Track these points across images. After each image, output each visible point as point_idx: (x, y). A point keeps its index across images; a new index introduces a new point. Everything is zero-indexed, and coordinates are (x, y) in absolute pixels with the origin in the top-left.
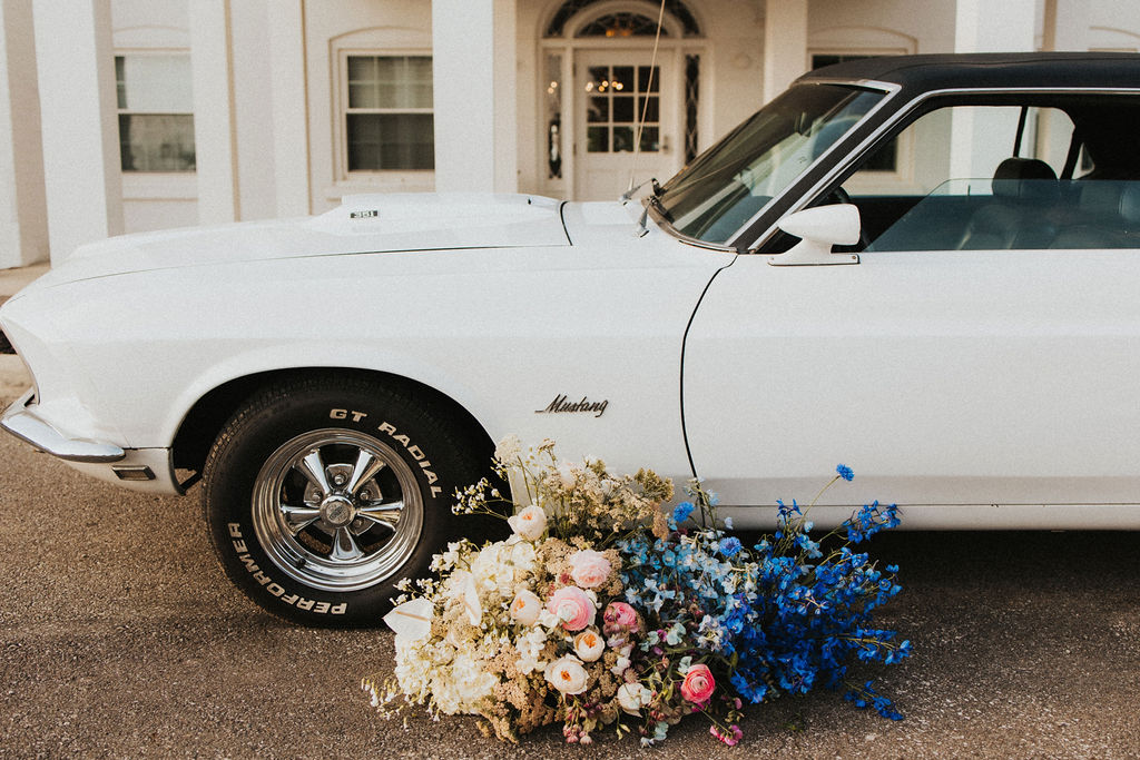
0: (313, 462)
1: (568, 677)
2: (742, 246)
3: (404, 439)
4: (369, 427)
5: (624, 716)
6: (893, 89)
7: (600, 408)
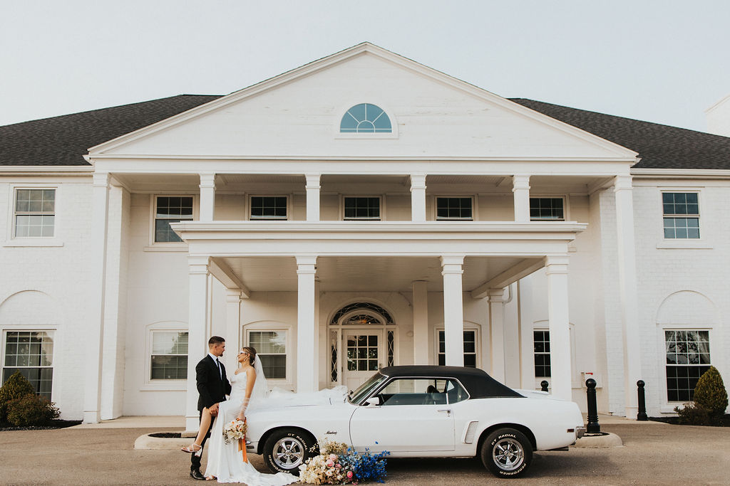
0: (283, 445)
1: (329, 473)
2: (360, 405)
3: (301, 439)
4: (295, 437)
5: (338, 480)
6: (388, 377)
7: (335, 433)
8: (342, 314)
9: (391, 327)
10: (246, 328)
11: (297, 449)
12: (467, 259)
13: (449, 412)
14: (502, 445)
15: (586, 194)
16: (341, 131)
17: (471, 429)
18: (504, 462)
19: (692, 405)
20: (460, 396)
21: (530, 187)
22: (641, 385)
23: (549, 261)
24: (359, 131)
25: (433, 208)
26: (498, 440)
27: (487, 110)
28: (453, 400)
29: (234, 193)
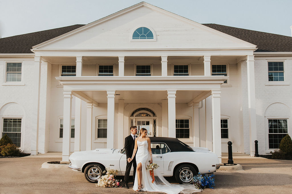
0: (92, 170)
1: (109, 183)
3: (99, 168)
4: (97, 167)
5: (113, 186)
7: (114, 165)
8: (135, 112)
9: (155, 118)
10: (97, 118)
11: (98, 172)
12: (178, 92)
13: (161, 157)
14: (184, 171)
15: (236, 63)
16: (133, 39)
17: (171, 165)
18: (185, 178)
19: (278, 150)
20: (167, 151)
21: (210, 61)
22: (256, 142)
23: (213, 93)
24: (140, 38)
25: (172, 70)
26: (182, 170)
27: (193, 29)
28: (164, 152)
29: (92, 64)
